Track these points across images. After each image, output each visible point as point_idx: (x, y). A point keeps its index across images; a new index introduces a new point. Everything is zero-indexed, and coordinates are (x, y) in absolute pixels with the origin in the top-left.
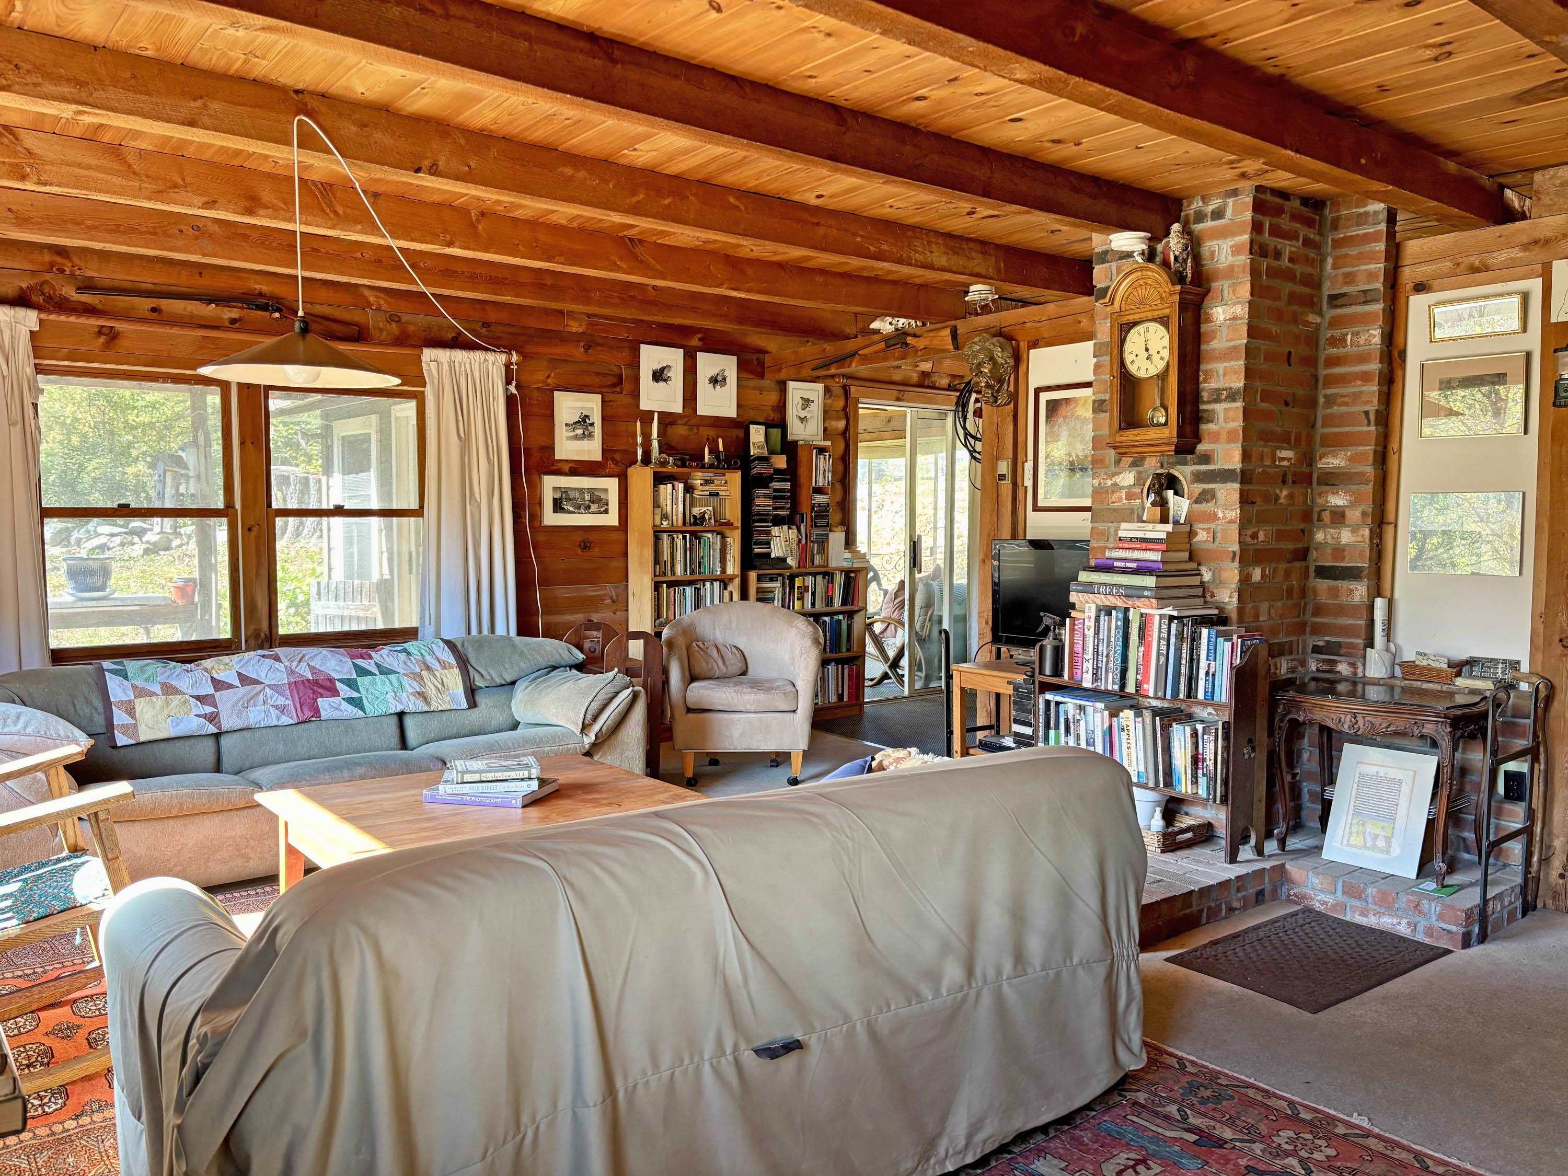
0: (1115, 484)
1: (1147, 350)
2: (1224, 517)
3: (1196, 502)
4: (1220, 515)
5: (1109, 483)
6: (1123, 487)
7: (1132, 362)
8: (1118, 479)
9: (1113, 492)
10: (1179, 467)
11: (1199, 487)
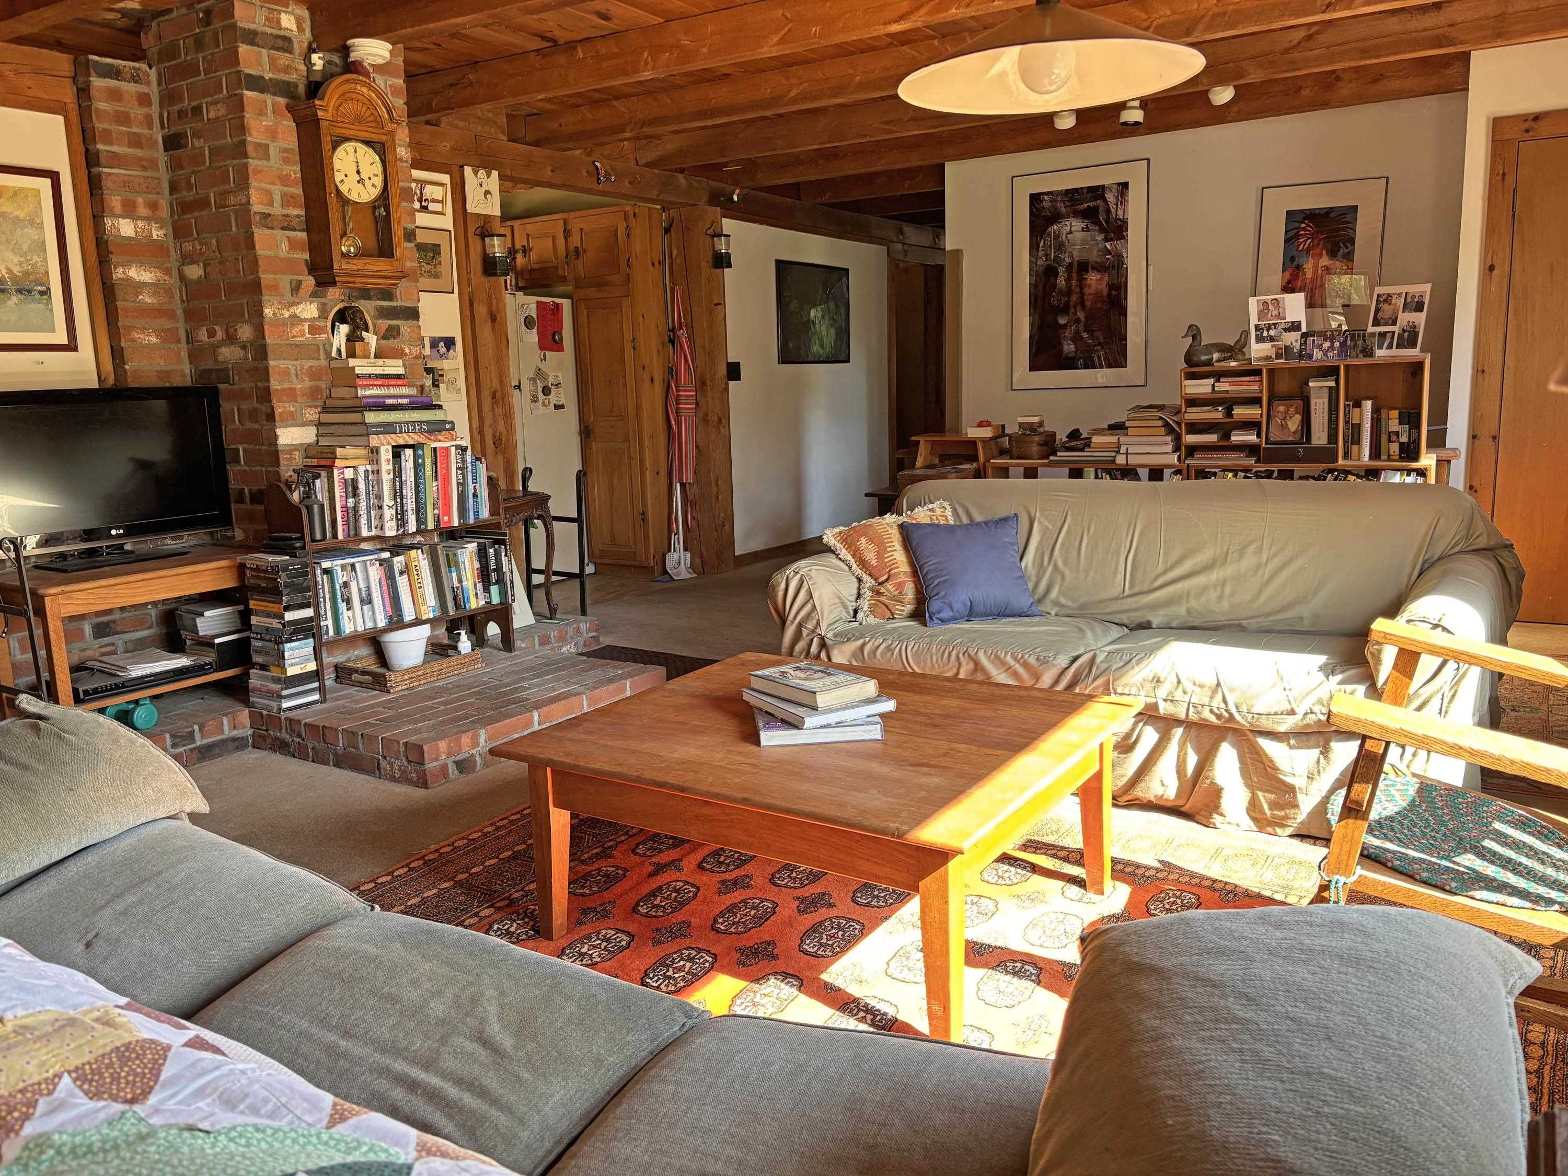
0: (295, 316)
1: (358, 172)
2: (411, 353)
3: (384, 337)
4: (407, 351)
5: (287, 314)
6: (305, 320)
7: (342, 181)
8: (298, 310)
9: (293, 325)
10: (362, 301)
11: (384, 324)
